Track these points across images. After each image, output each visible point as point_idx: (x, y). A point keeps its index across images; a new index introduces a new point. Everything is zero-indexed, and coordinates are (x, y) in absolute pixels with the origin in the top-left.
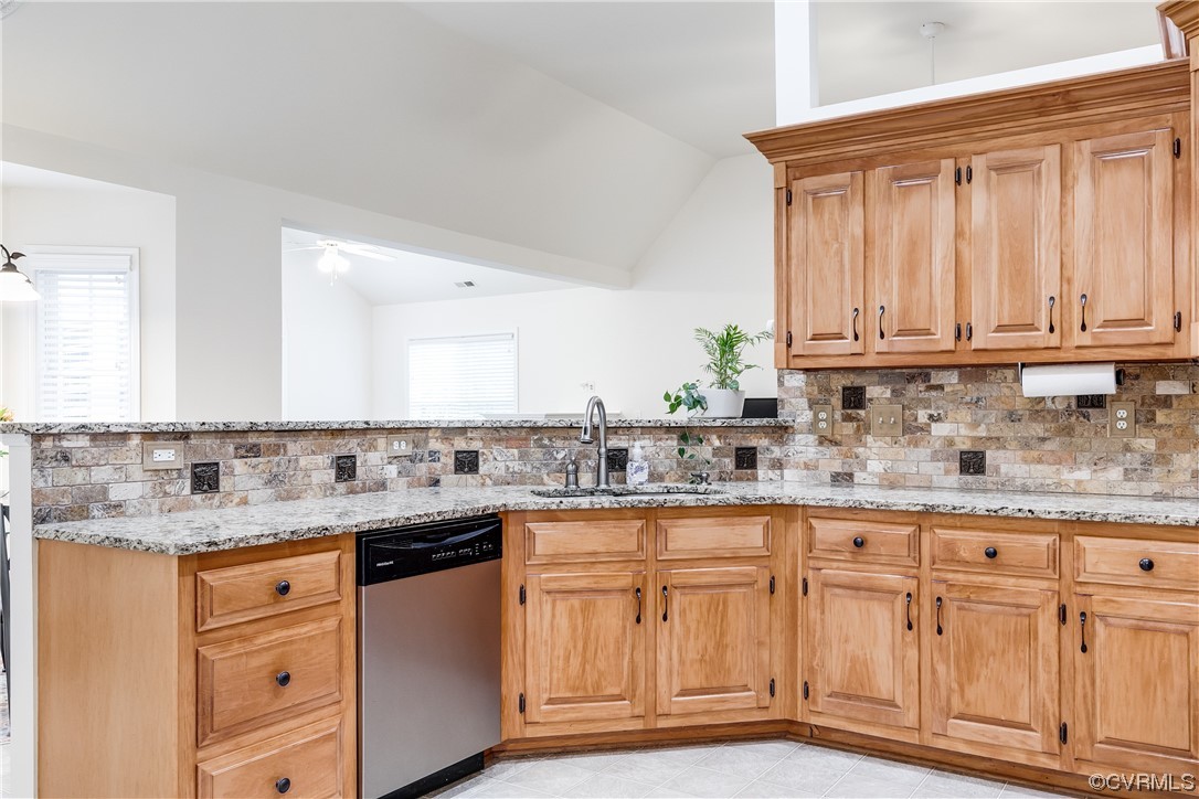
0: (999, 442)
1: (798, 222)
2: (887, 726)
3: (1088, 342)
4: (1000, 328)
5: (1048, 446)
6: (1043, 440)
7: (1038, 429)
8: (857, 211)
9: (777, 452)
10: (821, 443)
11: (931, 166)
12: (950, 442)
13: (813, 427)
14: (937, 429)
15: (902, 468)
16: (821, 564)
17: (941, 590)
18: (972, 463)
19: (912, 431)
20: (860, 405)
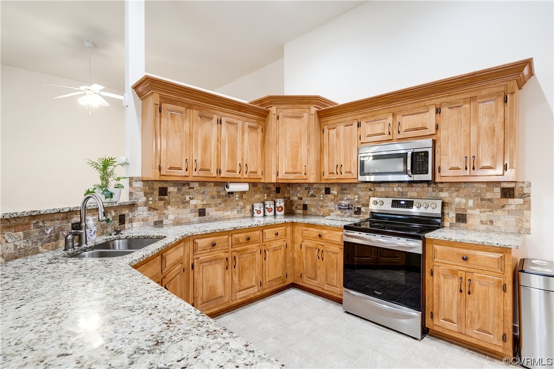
0: (209, 205)
1: (164, 120)
3: (247, 177)
4: (228, 171)
5: (221, 206)
6: (220, 204)
7: (219, 201)
8: (187, 124)
9: (131, 215)
10: (149, 210)
11: (211, 116)
12: (196, 206)
13: (146, 204)
14: (193, 202)
15: (181, 216)
16: (198, 256)
17: (235, 254)
18: (202, 213)
19: (185, 203)
20: (166, 194)
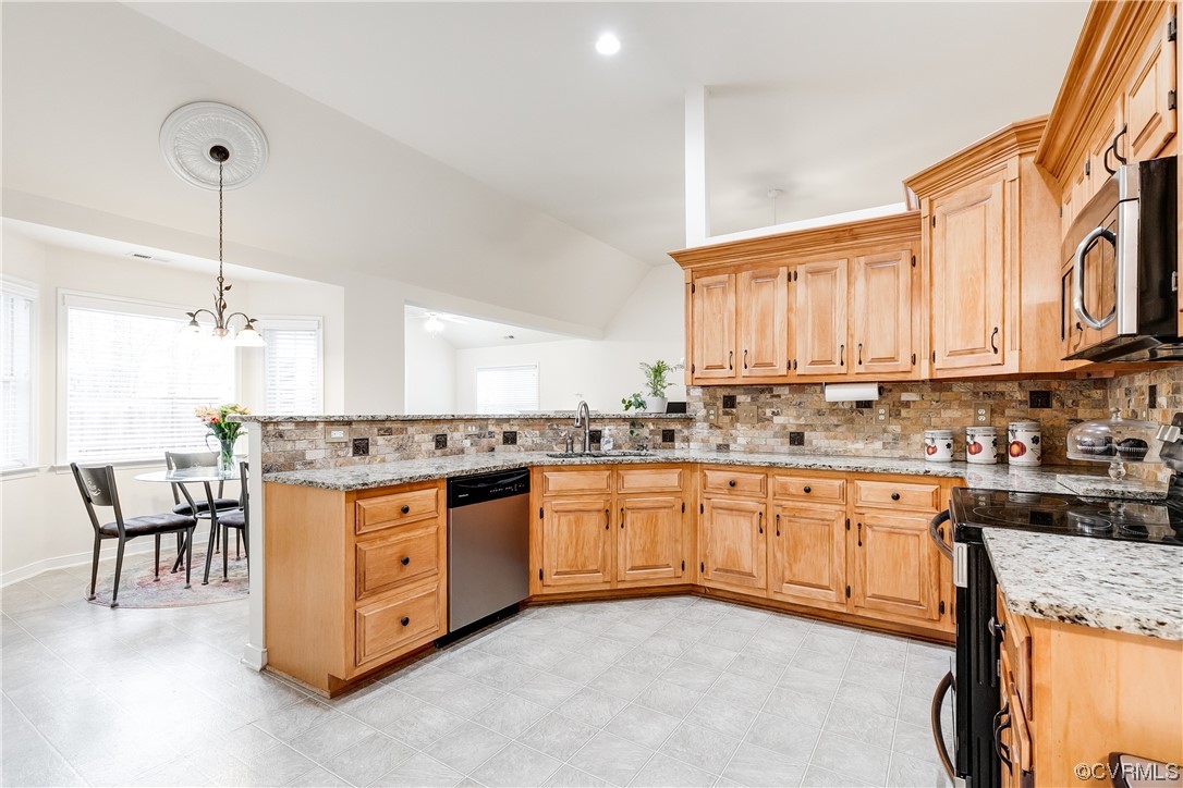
0: (812, 427)
1: (698, 302)
2: (749, 588)
3: (863, 371)
4: (813, 363)
5: (840, 429)
6: (837, 426)
7: (834, 420)
8: (731, 297)
9: (686, 432)
10: (711, 428)
11: (774, 271)
12: (784, 427)
13: (706, 419)
14: (777, 420)
15: (757, 442)
16: (710, 496)
17: (779, 511)
18: (797, 439)
19: (762, 420)
20: (733, 406)
